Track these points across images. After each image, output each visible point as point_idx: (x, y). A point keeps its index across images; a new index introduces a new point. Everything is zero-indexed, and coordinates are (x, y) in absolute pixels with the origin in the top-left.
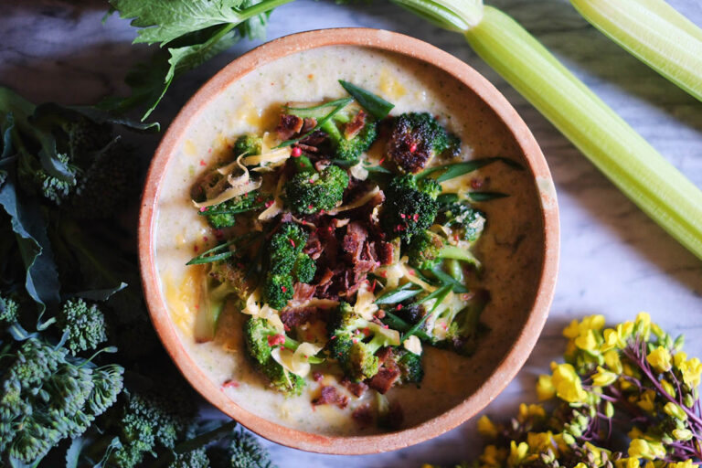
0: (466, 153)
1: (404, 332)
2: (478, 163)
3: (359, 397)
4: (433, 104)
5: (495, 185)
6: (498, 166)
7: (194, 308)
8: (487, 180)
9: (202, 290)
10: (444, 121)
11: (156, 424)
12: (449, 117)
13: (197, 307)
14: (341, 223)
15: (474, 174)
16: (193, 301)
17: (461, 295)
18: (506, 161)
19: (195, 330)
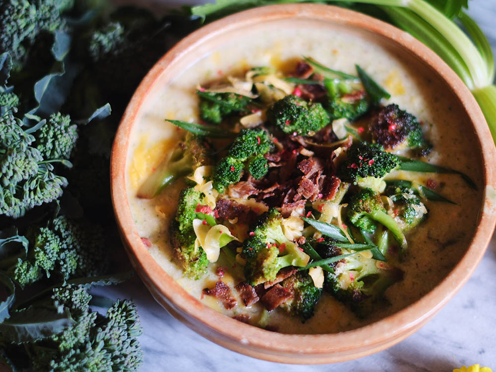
0: (434, 158)
1: (314, 260)
2: (440, 169)
3: (246, 306)
4: (422, 111)
5: (447, 191)
6: (456, 179)
7: (151, 169)
8: (442, 185)
9: (165, 159)
10: (426, 128)
11: (65, 246)
12: (431, 125)
13: (154, 170)
14: (305, 152)
15: (432, 176)
16: (153, 164)
17: (378, 262)
18: (464, 177)
19: (142, 187)
